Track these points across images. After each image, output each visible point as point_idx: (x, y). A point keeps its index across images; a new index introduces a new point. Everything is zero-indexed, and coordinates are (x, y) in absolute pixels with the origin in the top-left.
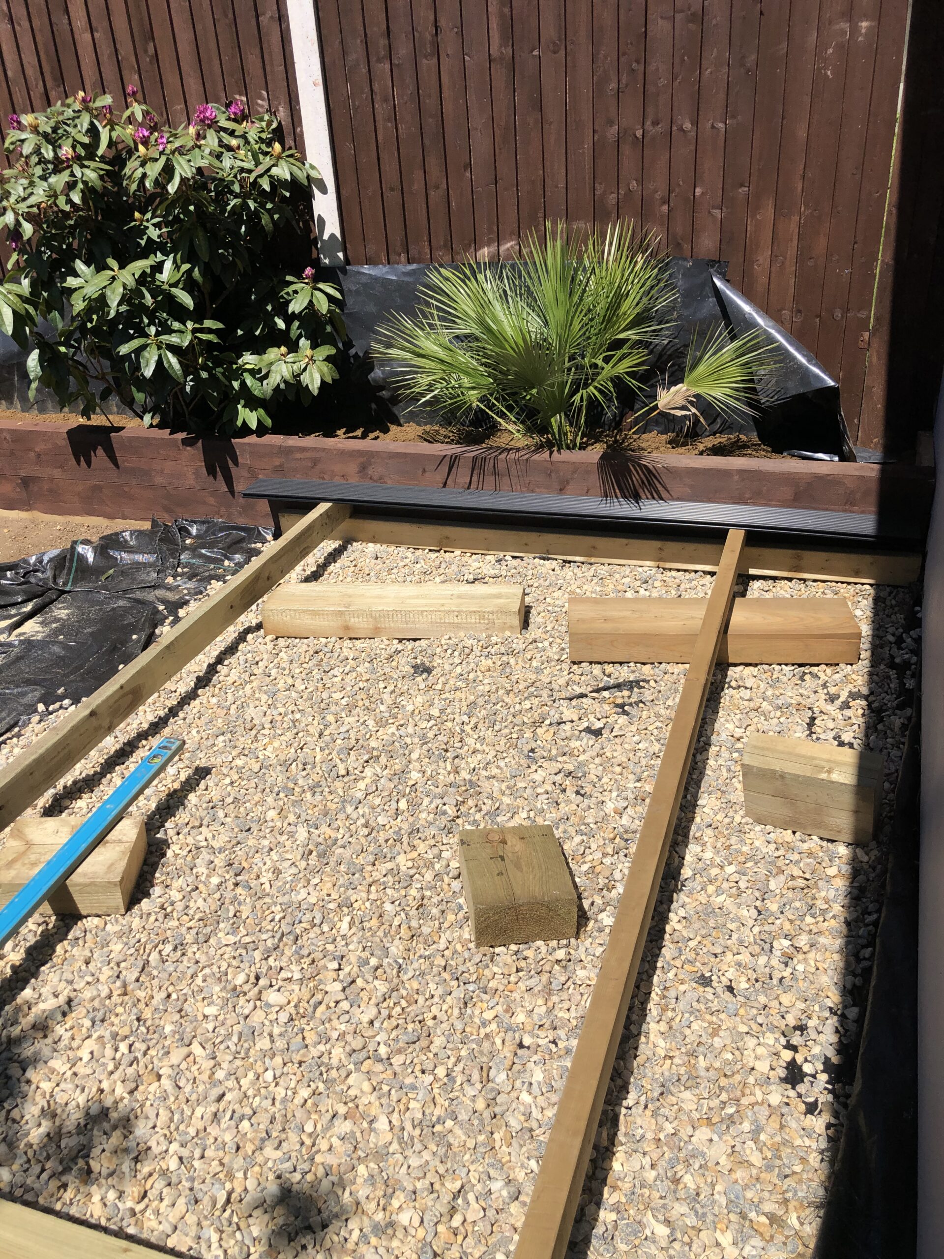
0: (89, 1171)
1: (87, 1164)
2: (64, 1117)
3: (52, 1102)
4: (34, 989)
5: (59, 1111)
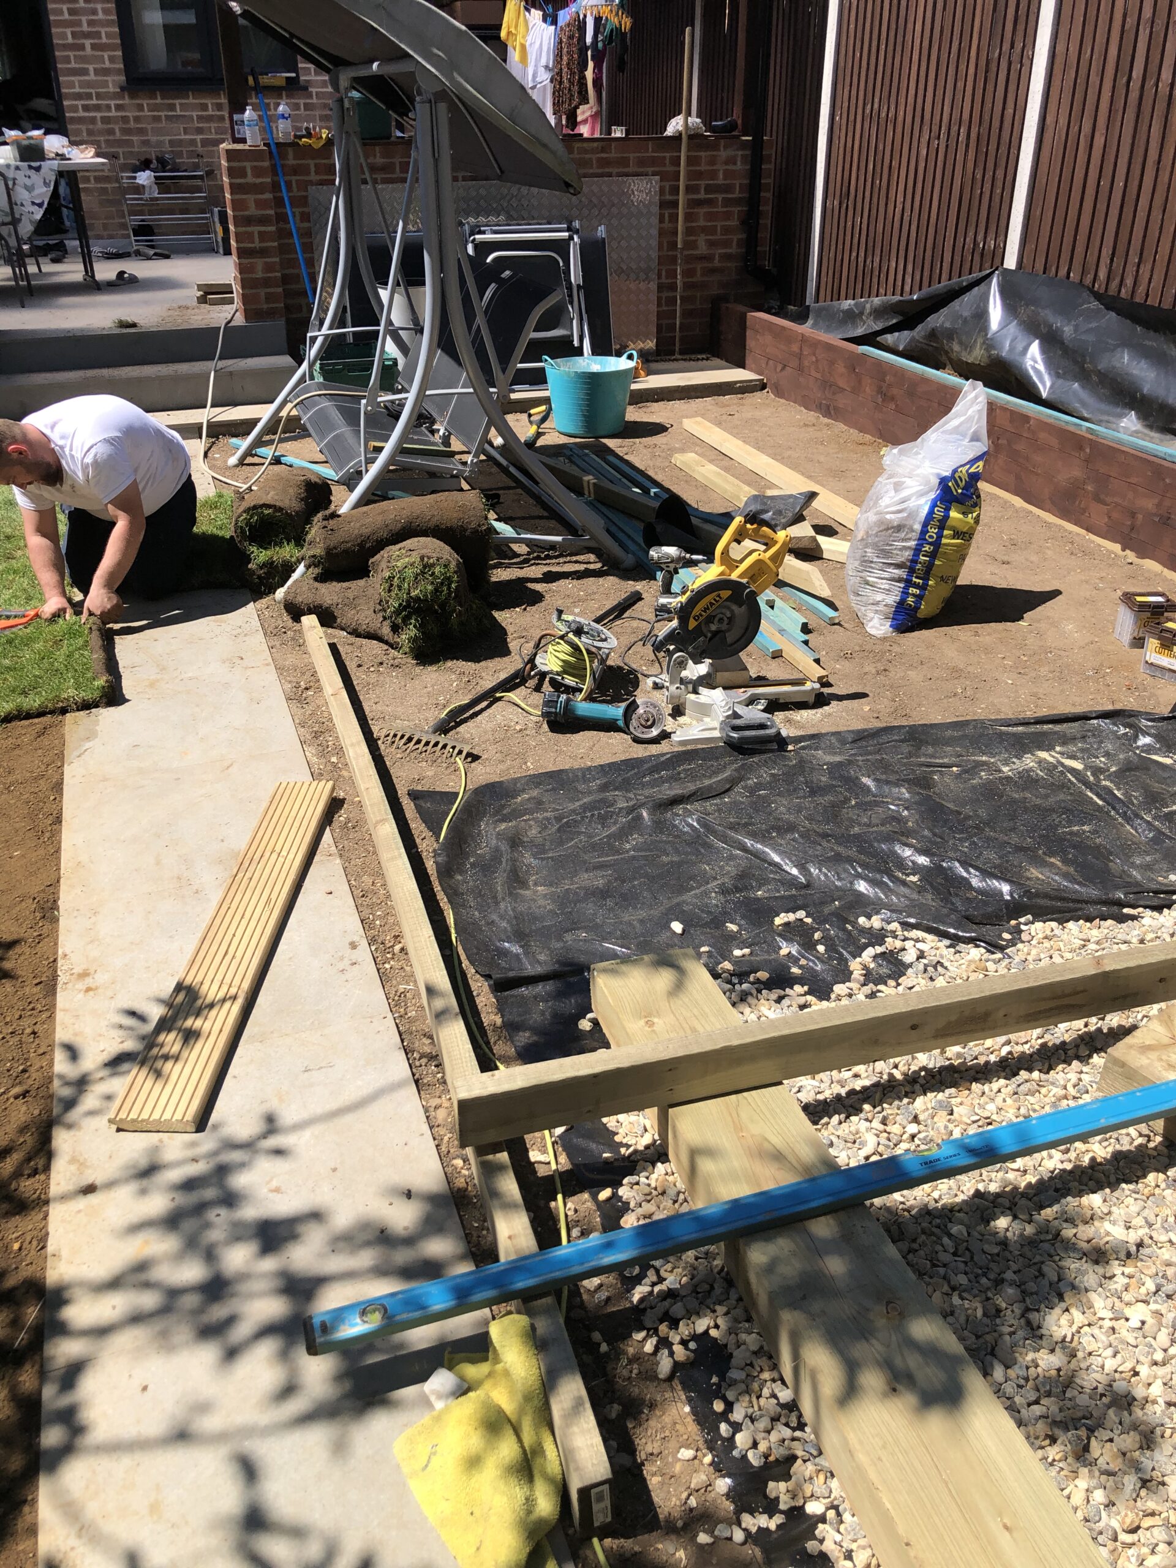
0: (1086, 1448)
1: (1089, 1439)
2: (1083, 1365)
3: (1076, 1338)
4: (1105, 1201)
5: (1080, 1354)
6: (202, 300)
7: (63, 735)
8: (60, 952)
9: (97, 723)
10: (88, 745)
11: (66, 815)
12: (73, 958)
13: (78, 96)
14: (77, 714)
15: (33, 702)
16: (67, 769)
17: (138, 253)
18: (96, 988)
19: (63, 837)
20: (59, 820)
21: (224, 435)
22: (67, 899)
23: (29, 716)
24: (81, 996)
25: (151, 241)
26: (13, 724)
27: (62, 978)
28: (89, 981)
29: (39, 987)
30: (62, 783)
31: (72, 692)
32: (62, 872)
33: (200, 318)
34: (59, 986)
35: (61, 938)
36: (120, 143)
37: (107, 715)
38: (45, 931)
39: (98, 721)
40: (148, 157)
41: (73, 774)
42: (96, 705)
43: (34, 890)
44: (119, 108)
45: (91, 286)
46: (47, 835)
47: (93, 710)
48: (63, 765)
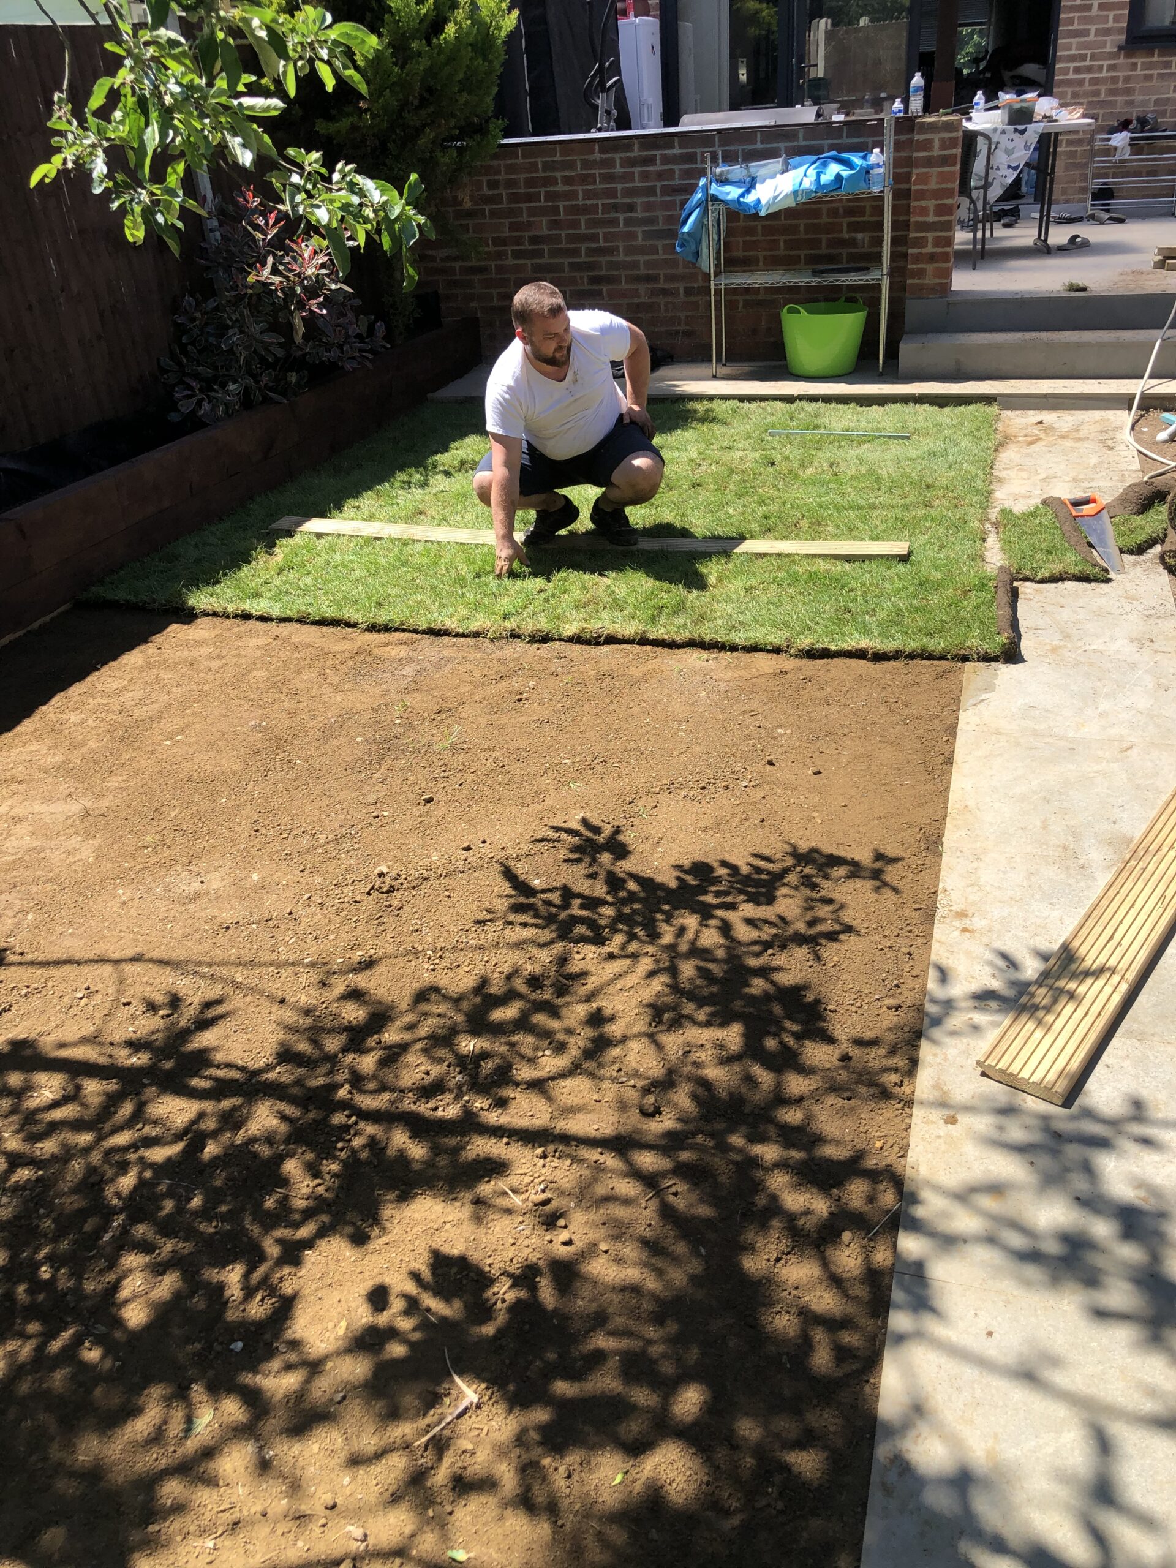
6: (1161, 265)
7: (961, 683)
8: (941, 886)
9: (995, 676)
10: (984, 696)
11: (958, 757)
12: (954, 896)
13: (1073, 58)
14: (977, 664)
15: (936, 644)
16: (962, 716)
17: (1092, 217)
18: (973, 931)
19: (953, 777)
20: (950, 761)
21: (1156, 409)
22: (951, 837)
23: (931, 657)
24: (957, 933)
25: (1108, 205)
26: (915, 661)
27: (940, 912)
28: (966, 922)
29: (918, 912)
30: (956, 727)
31: (975, 642)
32: (949, 811)
33: (1155, 283)
34: (937, 918)
35: (942, 873)
36: (1103, 104)
37: (1005, 671)
38: (927, 861)
39: (997, 675)
40: (1129, 117)
41: (968, 720)
42: (996, 659)
43: (922, 821)
44: (1112, 68)
45: (1042, 249)
46: (938, 772)
47: (993, 663)
48: (958, 710)
